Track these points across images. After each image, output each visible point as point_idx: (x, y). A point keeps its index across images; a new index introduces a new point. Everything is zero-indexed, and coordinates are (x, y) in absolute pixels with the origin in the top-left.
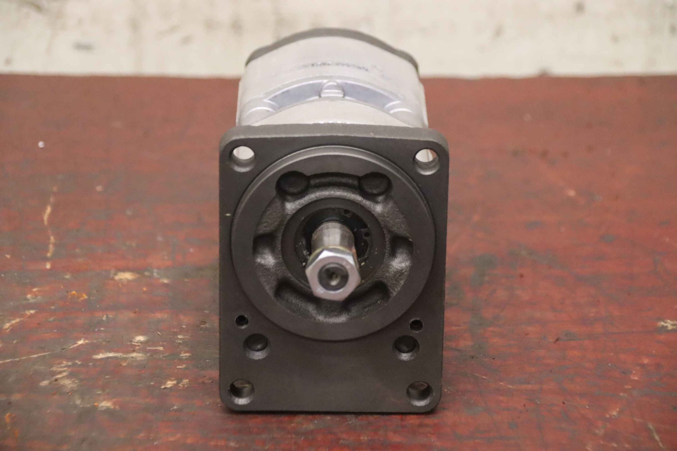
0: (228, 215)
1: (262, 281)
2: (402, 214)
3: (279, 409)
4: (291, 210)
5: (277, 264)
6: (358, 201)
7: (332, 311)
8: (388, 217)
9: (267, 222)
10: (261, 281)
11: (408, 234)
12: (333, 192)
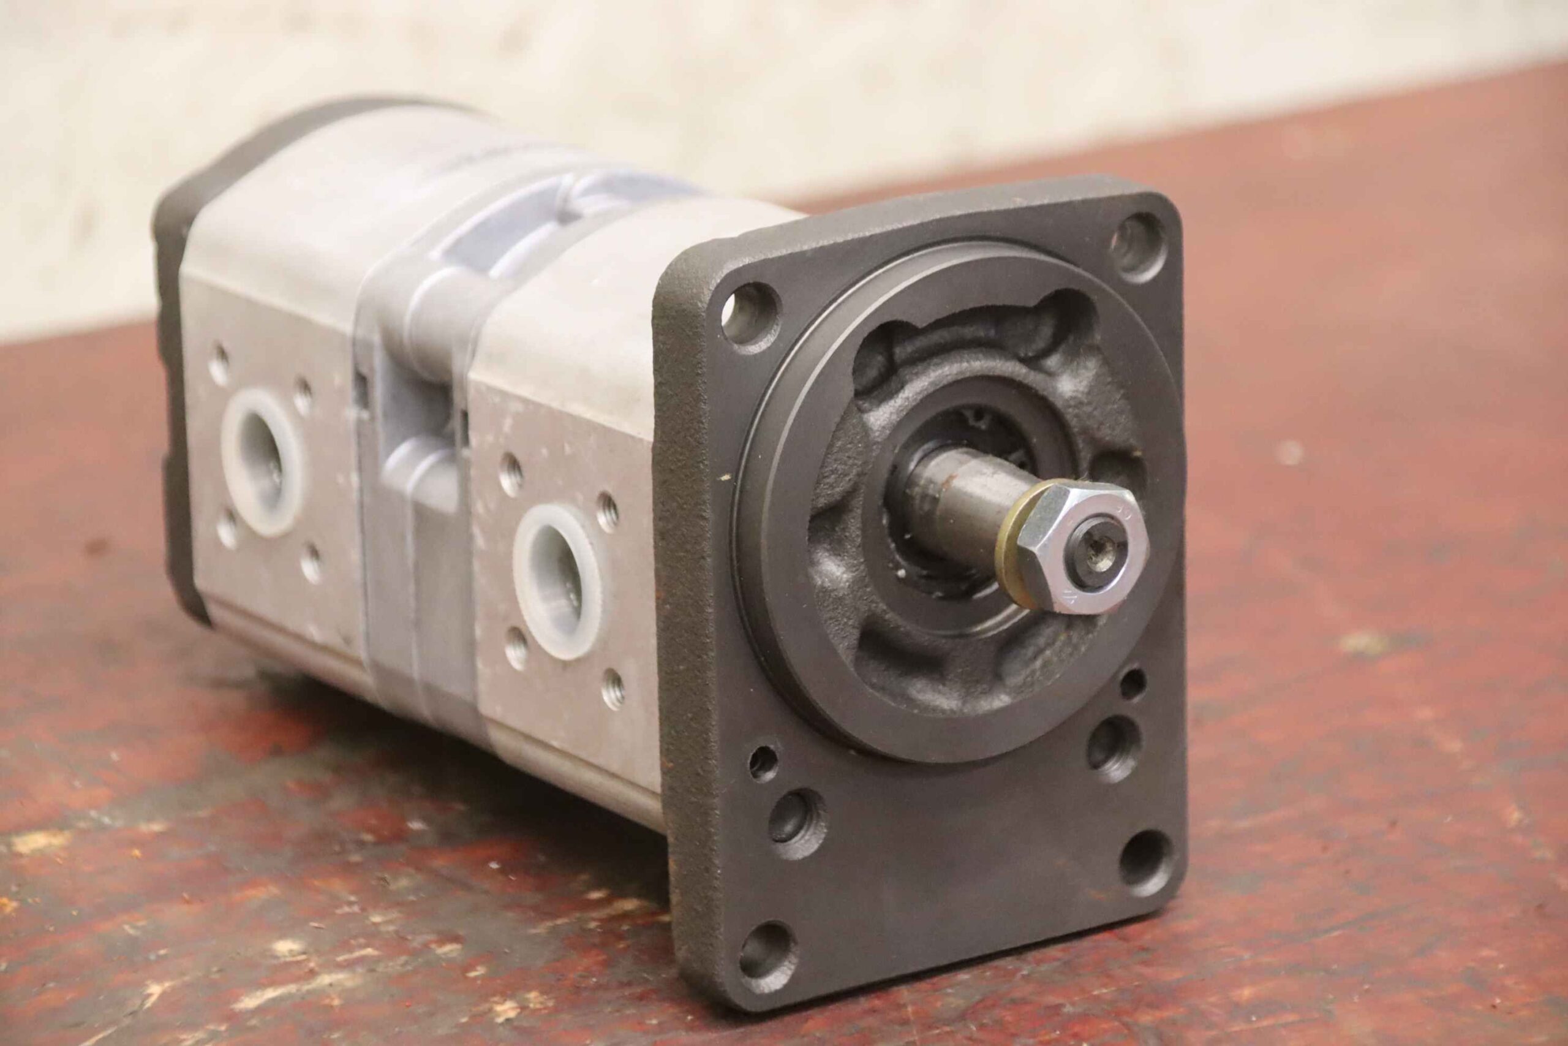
0: (726, 477)
1: (830, 634)
2: (1121, 386)
3: (852, 983)
4: (880, 429)
5: (857, 584)
6: (1019, 375)
7: (977, 682)
8: (1089, 403)
9: (833, 472)
10: (828, 632)
11: (1132, 441)
12: (965, 365)
